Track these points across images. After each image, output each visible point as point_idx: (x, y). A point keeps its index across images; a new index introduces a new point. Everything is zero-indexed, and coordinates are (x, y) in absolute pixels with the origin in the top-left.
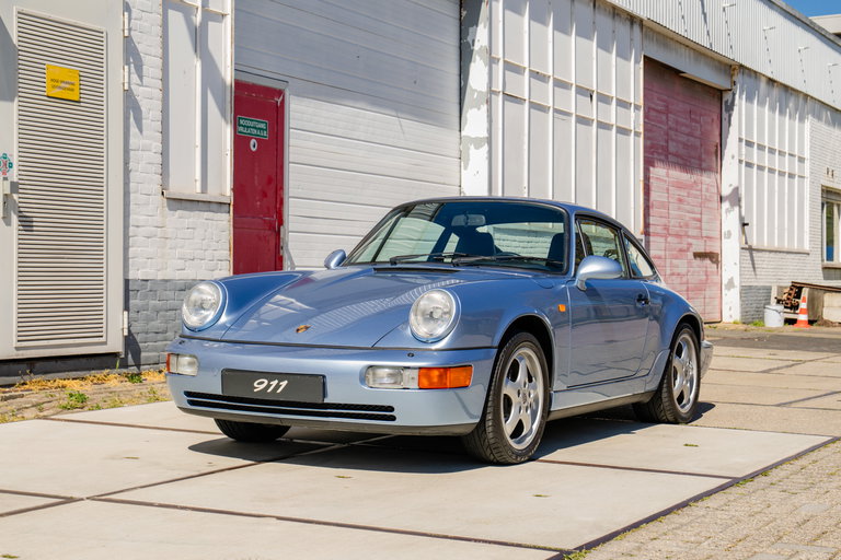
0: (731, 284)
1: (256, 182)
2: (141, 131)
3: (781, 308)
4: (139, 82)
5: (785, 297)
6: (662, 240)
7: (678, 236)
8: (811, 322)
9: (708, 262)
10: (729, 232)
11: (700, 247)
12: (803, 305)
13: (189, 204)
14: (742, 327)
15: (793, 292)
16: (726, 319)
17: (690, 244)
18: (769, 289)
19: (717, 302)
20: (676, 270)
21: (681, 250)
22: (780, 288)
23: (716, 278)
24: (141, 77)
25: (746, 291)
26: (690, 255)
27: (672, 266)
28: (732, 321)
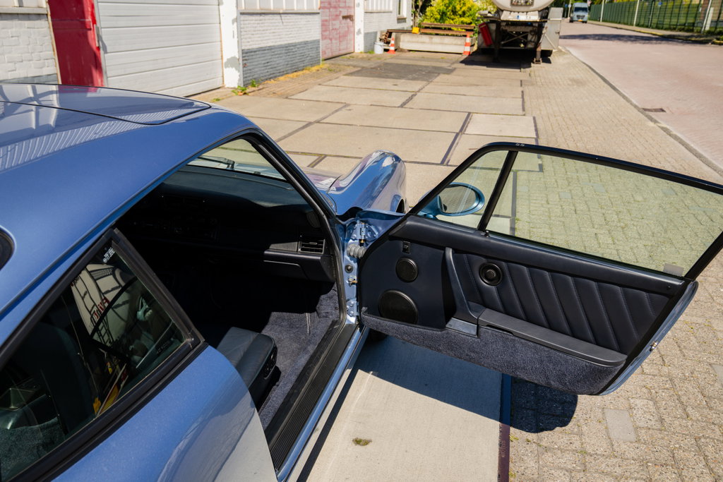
0: (359, 32)
3: (382, 43)
5: (384, 37)
6: (327, 10)
7: (335, 7)
8: (396, 50)
9: (348, 20)
10: (359, 4)
11: (345, 14)
12: (392, 42)
13: (9, 16)
14: (365, 55)
15: (387, 35)
16: (357, 50)
17: (340, 12)
18: (376, 33)
19: (352, 42)
20: (334, 27)
21: (337, 16)
22: (382, 32)
23: (352, 29)
25: (366, 35)
26: (341, 18)
27: (333, 25)
28: (359, 51)
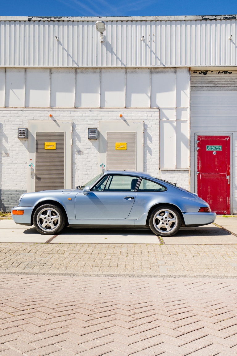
1: (216, 164)
2: (151, 154)
4: (150, 142)
13: (171, 171)
24: (151, 141)
